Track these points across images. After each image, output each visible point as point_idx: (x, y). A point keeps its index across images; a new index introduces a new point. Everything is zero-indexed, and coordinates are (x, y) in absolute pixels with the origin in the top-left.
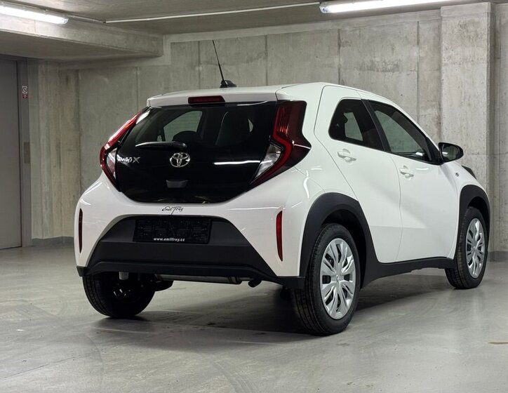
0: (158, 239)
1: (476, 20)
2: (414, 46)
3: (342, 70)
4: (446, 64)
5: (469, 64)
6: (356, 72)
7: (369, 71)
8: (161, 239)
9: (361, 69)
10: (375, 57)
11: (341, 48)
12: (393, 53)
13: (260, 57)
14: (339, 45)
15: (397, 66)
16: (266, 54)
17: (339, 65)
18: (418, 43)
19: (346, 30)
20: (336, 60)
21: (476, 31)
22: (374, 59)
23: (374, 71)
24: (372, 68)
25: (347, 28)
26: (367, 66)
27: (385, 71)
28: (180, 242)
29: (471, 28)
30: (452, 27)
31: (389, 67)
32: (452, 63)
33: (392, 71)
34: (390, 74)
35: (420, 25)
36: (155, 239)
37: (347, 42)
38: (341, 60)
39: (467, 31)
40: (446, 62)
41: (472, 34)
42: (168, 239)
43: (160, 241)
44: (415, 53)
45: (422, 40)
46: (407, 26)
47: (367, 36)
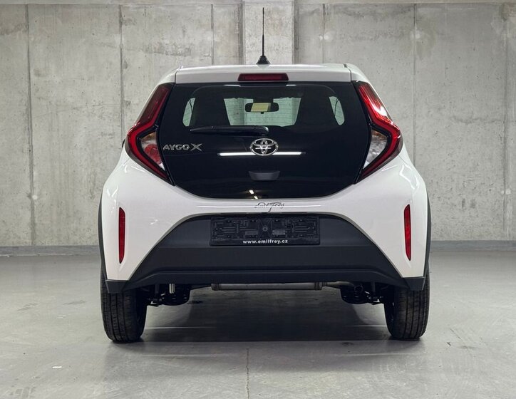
0: (249, 242)
1: (281, 8)
2: (207, 30)
3: (125, 51)
4: (250, 52)
5: (274, 53)
6: (142, 54)
7: (157, 54)
8: (254, 242)
9: (147, 50)
10: (163, 39)
11: (123, 26)
12: (184, 35)
13: (20, 30)
14: (121, 23)
15: (189, 50)
16: (28, 26)
17: (121, 44)
18: (212, 27)
19: (129, 7)
20: (117, 39)
21: (281, 19)
22: (162, 41)
23: (163, 54)
24: (160, 50)
25: (130, 5)
26: (155, 48)
27: (175, 54)
28: (281, 244)
29: (275, 16)
30: (256, 13)
31: (180, 50)
32: (255, 51)
33: (184, 55)
34: (181, 58)
35: (215, 9)
36: (245, 242)
37: (130, 20)
38: (123, 39)
39: (271, 18)
40: (250, 48)
41: (277, 22)
42: (263, 242)
43: (252, 244)
44: (209, 37)
45: (216, 24)
46: (199, 8)
47: (154, 16)
